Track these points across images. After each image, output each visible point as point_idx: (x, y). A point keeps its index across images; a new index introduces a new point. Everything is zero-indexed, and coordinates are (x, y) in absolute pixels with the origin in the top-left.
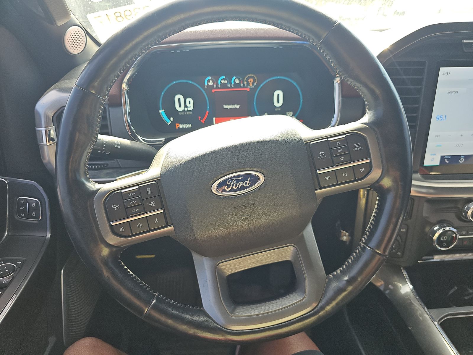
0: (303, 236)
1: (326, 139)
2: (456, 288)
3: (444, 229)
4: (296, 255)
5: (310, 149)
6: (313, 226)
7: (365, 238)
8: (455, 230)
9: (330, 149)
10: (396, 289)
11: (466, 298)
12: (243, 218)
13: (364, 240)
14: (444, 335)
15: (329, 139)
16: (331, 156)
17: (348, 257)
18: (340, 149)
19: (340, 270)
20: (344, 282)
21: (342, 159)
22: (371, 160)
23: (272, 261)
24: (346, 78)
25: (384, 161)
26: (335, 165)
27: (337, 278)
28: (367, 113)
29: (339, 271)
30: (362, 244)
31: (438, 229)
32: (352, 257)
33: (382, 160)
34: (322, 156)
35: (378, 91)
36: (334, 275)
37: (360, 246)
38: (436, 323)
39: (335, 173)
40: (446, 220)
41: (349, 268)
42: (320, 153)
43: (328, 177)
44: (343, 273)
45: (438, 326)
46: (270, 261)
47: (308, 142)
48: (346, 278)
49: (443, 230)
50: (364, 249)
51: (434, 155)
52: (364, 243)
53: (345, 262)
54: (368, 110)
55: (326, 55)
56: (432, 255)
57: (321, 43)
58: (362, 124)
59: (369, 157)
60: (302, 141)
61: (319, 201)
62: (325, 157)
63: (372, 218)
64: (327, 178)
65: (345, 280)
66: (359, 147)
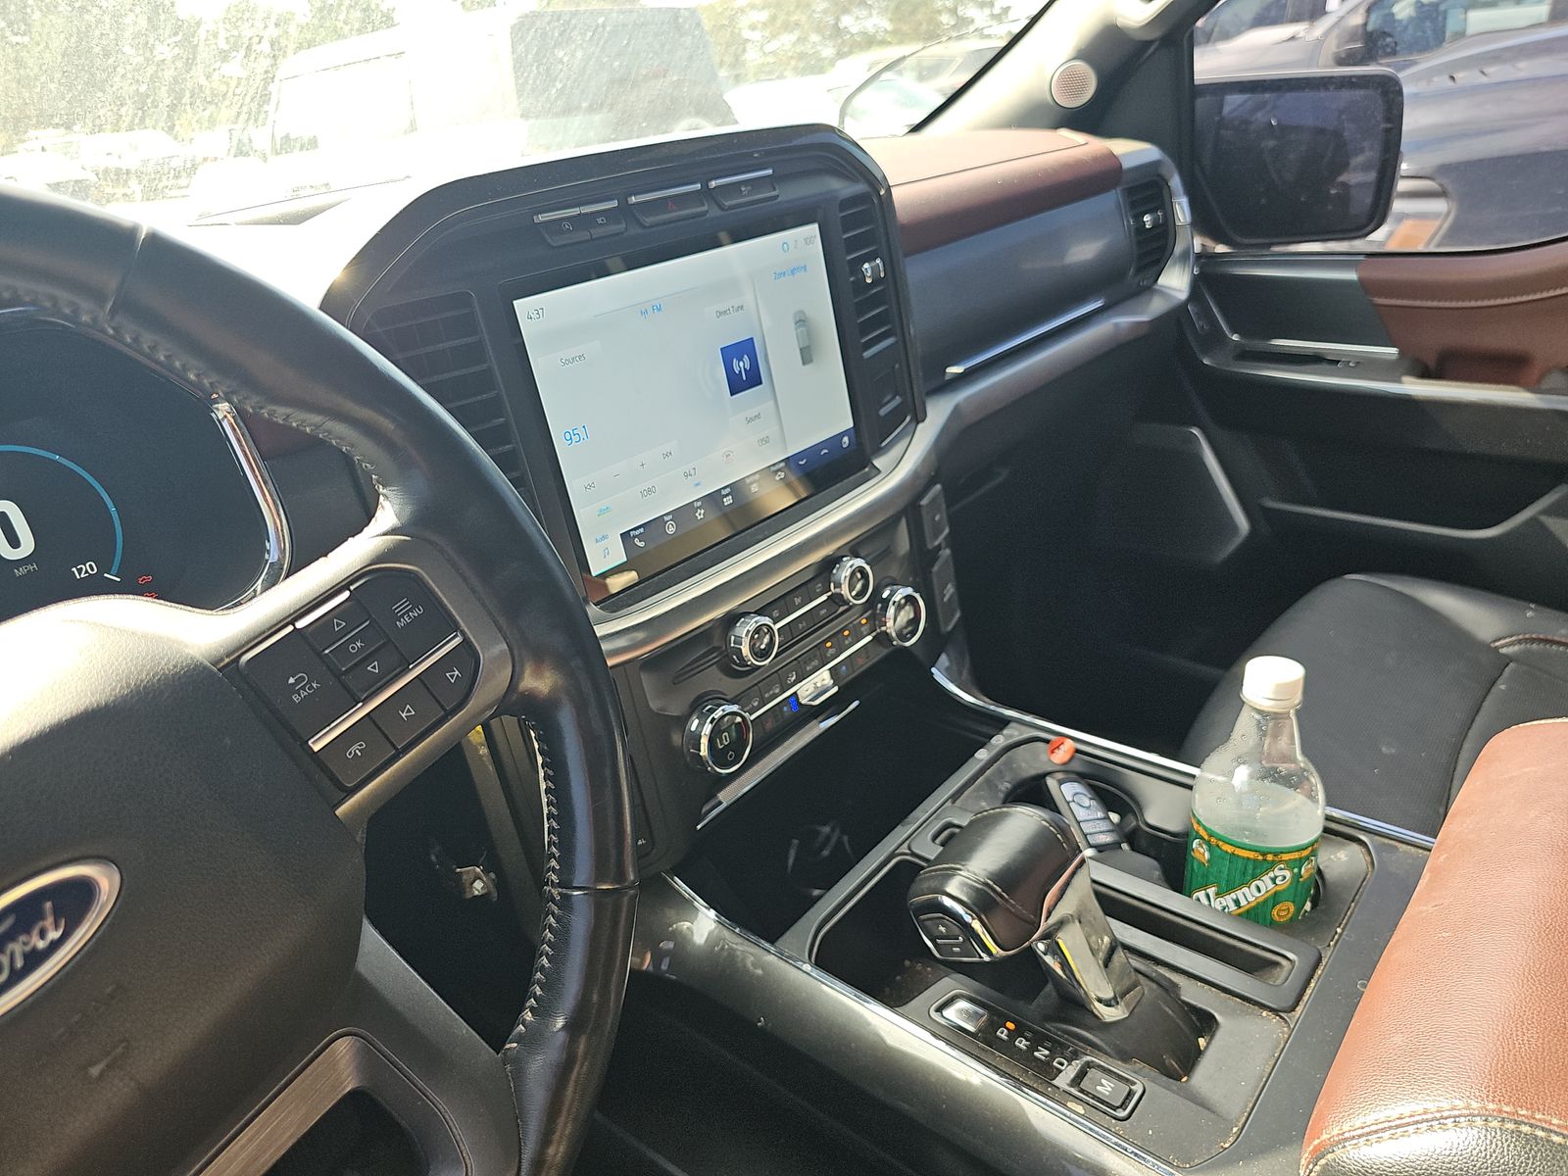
0: (361, 981)
1: (290, 628)
2: (795, 842)
3: (713, 719)
4: (368, 1061)
5: (247, 683)
6: (376, 927)
7: (554, 870)
8: (735, 708)
9: (319, 654)
10: (682, 941)
11: (826, 853)
12: (95, 1071)
13: (554, 877)
14: (840, 985)
15: (301, 624)
16: (335, 676)
17: (533, 953)
18: (353, 640)
19: (532, 1009)
20: (562, 1037)
21: (374, 668)
22: (463, 633)
23: (290, 1137)
24: (262, 408)
25: (502, 621)
26: (363, 698)
27: (533, 1040)
28: (381, 498)
29: (528, 1016)
30: (555, 892)
31: (701, 725)
32: (547, 948)
33: (496, 623)
34: (301, 687)
35: (386, 424)
36: (520, 1039)
37: (553, 900)
38: (807, 967)
39: (374, 722)
40: (706, 694)
41: (552, 985)
42: (292, 680)
43: (356, 746)
44: (544, 1012)
45: (815, 973)
46: (284, 1144)
47: (227, 660)
48: (560, 1023)
49: (711, 722)
50: (566, 902)
51: (604, 537)
52: (559, 885)
53: (531, 974)
54: (381, 487)
55: (153, 348)
56: (714, 796)
57: (113, 312)
58: (385, 534)
59: (455, 628)
60: (205, 668)
61: (360, 837)
62: (314, 685)
63: (544, 800)
64: (355, 749)
65: (560, 1030)
66: (411, 610)
